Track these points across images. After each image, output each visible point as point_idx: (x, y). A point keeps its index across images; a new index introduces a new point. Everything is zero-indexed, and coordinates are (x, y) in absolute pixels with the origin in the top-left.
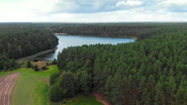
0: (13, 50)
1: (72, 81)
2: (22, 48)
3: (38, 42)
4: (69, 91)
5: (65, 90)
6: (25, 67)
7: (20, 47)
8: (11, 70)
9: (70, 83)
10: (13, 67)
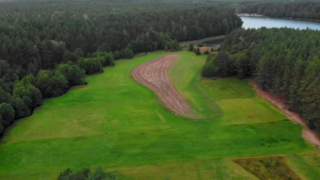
0: (177, 31)
1: (225, 61)
2: (188, 29)
3: (208, 24)
4: (221, 70)
5: (217, 68)
6: (187, 50)
7: (185, 27)
8: (172, 51)
9: (223, 62)
10: (175, 49)
